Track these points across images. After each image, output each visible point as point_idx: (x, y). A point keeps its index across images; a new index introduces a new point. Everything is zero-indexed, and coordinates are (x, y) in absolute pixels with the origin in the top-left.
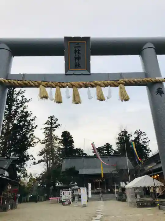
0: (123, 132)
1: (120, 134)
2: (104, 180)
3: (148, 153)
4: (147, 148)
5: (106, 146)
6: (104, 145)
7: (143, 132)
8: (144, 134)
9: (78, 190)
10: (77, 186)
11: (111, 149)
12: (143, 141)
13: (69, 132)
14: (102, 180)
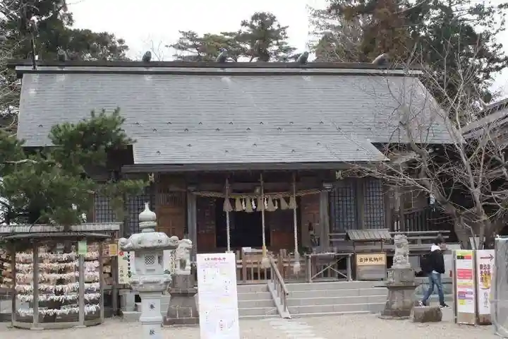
2: (287, 200)
5: (252, 26)
6: (244, 24)
9: (167, 253)
10: (157, 229)
11: (281, 49)
14: (279, 206)
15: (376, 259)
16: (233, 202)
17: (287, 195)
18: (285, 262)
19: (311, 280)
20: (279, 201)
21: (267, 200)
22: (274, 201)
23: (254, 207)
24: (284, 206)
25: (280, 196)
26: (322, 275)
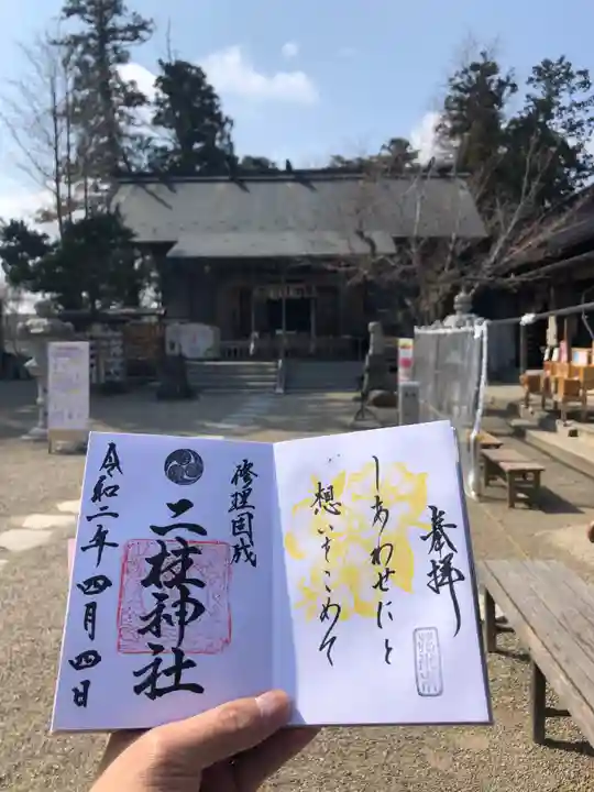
0: (475, 67)
1: (458, 80)
3: (578, 182)
4: (580, 156)
6: (383, 148)
7: (573, 69)
8: (579, 79)
12: (567, 116)
13: (199, 70)
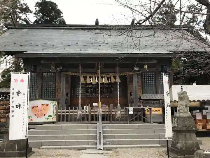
14: (111, 80)
15: (156, 111)
16: (85, 78)
17: (115, 75)
18: (113, 112)
19: (128, 123)
20: (110, 78)
21: (104, 77)
22: (108, 78)
23: (97, 81)
24: (113, 80)
25: (111, 75)
26: (134, 120)
